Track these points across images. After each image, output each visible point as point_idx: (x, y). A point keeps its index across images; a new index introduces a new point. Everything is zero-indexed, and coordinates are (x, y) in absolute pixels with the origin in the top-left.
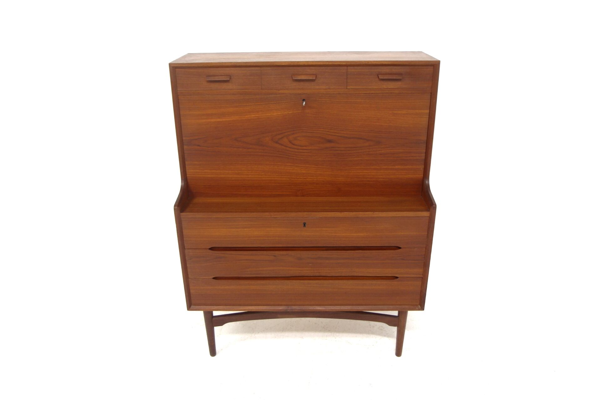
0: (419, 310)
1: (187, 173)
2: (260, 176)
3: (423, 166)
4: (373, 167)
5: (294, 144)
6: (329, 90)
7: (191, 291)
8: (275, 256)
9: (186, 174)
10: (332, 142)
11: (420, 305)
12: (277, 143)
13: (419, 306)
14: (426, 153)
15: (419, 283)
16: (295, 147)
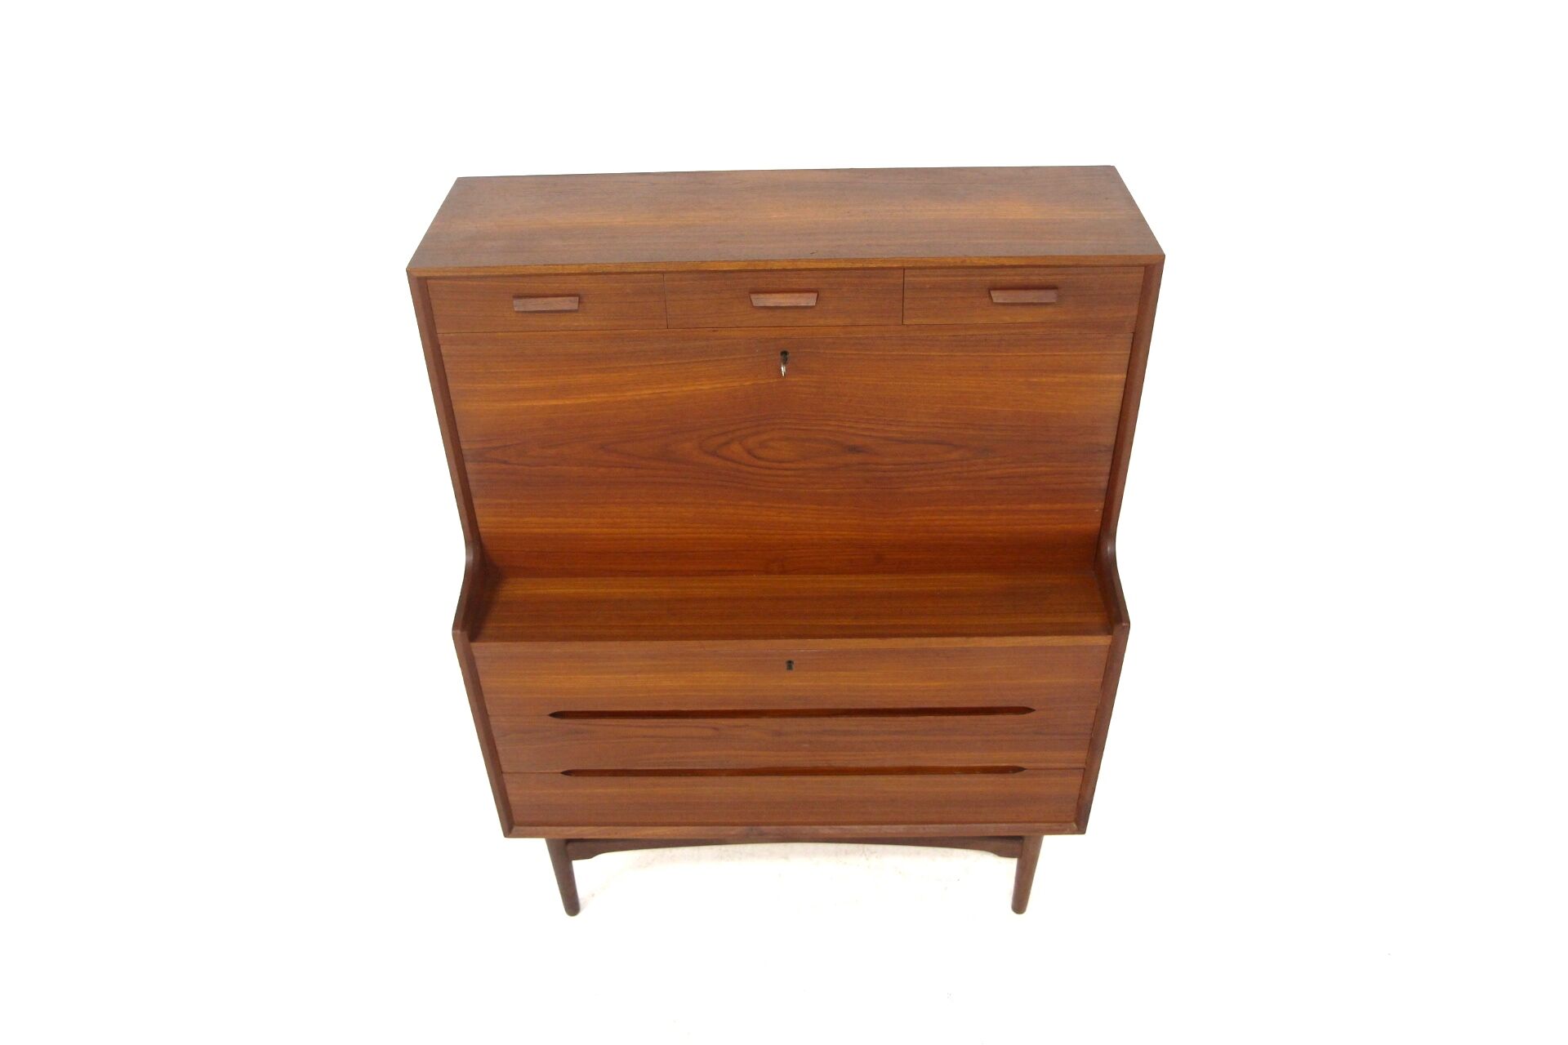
0: (1073, 832)
1: (479, 525)
2: (672, 530)
3: (1101, 505)
4: (970, 508)
5: (759, 458)
6: (854, 329)
7: (512, 799)
8: (715, 729)
9: (477, 528)
10: (859, 452)
11: (1076, 819)
12: (714, 454)
13: (1075, 825)
14: (1110, 474)
15: (1076, 780)
16: (762, 463)
